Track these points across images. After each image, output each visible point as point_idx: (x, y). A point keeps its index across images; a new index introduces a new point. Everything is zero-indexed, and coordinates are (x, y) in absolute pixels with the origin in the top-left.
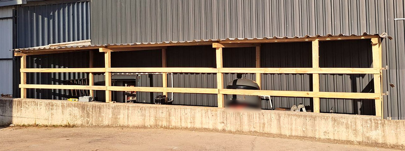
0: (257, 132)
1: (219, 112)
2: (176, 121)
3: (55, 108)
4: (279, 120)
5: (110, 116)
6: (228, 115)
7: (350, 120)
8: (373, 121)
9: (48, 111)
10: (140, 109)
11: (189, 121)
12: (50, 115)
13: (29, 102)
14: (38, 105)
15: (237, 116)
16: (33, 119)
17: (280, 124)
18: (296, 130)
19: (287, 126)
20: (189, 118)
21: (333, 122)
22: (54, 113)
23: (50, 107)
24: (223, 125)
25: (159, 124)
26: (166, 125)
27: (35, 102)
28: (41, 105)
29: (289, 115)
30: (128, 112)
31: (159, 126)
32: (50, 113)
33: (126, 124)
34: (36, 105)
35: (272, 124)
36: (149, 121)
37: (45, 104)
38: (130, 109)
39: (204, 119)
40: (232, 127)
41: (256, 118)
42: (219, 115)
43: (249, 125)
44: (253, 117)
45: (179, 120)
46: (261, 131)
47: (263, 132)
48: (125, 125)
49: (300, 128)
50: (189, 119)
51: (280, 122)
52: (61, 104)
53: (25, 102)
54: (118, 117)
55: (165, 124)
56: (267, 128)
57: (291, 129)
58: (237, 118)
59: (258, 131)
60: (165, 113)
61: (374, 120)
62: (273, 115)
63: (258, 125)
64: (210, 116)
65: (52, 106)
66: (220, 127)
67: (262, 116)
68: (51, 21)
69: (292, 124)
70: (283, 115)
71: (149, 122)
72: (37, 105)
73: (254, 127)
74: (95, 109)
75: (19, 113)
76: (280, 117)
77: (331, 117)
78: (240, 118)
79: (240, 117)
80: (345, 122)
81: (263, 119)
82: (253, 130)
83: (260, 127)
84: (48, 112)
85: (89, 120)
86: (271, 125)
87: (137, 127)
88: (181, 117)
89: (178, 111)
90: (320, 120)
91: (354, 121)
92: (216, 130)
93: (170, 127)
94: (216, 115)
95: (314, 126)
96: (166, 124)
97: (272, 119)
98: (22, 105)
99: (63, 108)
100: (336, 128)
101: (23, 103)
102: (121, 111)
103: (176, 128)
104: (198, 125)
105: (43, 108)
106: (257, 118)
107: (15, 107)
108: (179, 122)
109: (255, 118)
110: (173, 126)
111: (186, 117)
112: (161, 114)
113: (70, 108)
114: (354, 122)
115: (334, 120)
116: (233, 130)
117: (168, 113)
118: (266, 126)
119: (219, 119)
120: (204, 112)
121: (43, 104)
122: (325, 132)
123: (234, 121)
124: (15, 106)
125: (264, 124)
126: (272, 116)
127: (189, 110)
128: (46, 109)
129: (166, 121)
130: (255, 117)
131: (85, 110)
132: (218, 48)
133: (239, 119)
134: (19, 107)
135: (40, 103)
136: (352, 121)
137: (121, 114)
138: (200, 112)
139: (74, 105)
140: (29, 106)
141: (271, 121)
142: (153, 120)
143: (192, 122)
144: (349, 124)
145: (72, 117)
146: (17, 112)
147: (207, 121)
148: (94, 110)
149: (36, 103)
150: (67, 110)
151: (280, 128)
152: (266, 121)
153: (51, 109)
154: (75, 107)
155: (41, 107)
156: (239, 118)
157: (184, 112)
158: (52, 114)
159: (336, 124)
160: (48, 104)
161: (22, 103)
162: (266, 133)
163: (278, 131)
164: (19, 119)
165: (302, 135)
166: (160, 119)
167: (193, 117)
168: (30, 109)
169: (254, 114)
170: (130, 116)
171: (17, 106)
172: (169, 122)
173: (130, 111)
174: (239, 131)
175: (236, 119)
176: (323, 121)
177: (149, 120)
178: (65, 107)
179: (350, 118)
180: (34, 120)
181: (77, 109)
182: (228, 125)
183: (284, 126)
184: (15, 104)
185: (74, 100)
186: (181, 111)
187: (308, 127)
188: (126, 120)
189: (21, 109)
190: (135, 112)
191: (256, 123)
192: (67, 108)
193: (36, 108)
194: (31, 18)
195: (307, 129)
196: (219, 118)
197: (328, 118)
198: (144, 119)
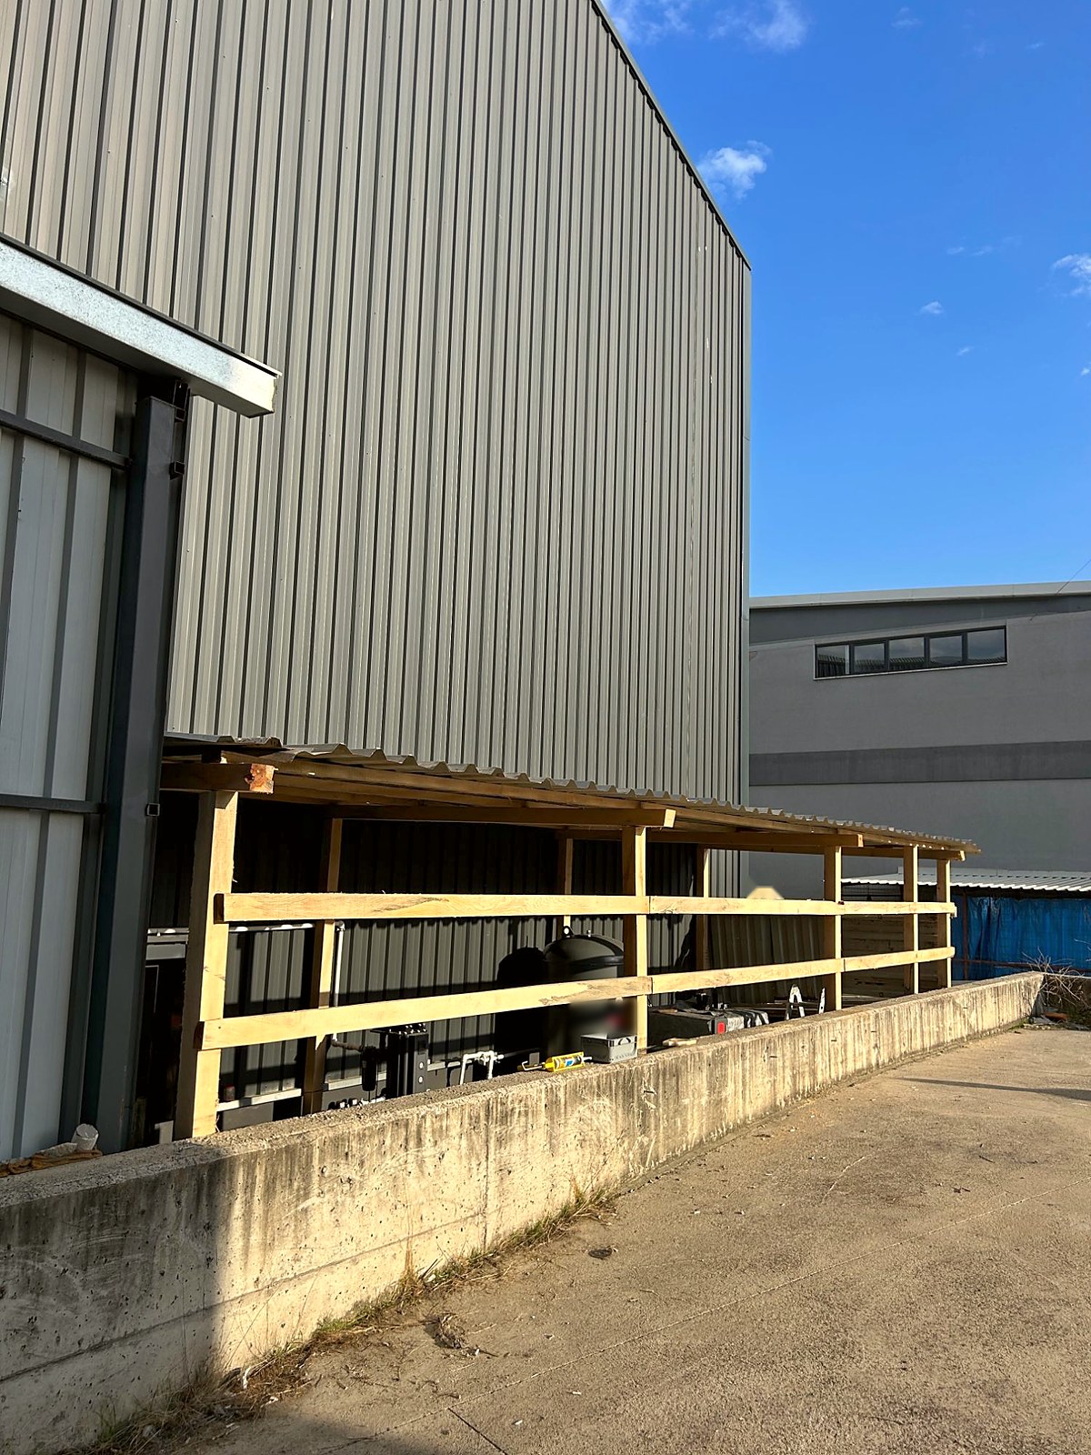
2: (823, 1066)
3: (517, 1126)
5: (704, 1100)
9: (483, 1160)
10: (766, 1048)
12: (493, 1178)
13: (361, 1137)
14: (428, 1137)
16: (389, 1252)
22: (513, 1160)
23: (495, 1129)
25: (800, 1090)
27: (407, 1125)
28: (440, 1133)
30: (742, 1070)
31: (800, 1095)
32: (492, 1166)
34: (412, 1144)
37: (466, 1120)
38: (747, 1053)
39: (856, 1045)
40: (885, 1053)
43: (900, 1041)
45: (827, 1063)
50: (840, 1054)
52: (543, 1095)
53: (337, 1142)
54: (724, 1095)
55: (808, 1084)
60: (807, 1047)
65: (505, 1117)
66: (874, 1058)
71: (784, 1087)
72: (419, 1142)
74: (664, 1084)
75: (284, 1251)
84: (484, 1164)
85: (646, 1139)
89: (825, 1035)
93: (817, 1090)
98: (307, 1178)
99: (552, 1119)
101: (322, 1160)
102: (727, 1071)
104: (850, 1066)
105: (455, 1145)
107: (248, 1214)
110: (820, 1087)
111: (836, 1051)
112: (801, 1053)
113: (581, 1108)
117: (812, 1048)
121: (454, 1121)
124: (248, 1204)
128: (471, 1148)
129: (809, 1073)
131: (636, 1097)
134: (282, 1196)
135: (437, 1125)
137: (729, 1081)
139: (595, 1083)
140: (362, 1164)
145: (587, 1151)
146: (267, 1247)
148: (661, 1091)
149: (413, 1128)
150: (570, 1121)
153: (500, 1141)
154: (599, 1095)
155: (443, 1145)
158: (505, 1171)
160: (482, 1114)
161: (310, 1157)
164: (287, 1299)
166: (800, 1069)
168: (374, 1180)
170: (748, 1081)
171: (269, 1190)
172: (814, 1073)
173: (747, 1064)
174: (891, 1060)
178: (562, 1107)
180: (402, 1257)
181: (607, 1101)
182: (881, 1050)
184: (249, 1187)
188: (741, 1100)
189: (305, 1211)
190: (757, 1061)
192: (569, 1109)
193: (412, 1167)
198: (775, 1081)
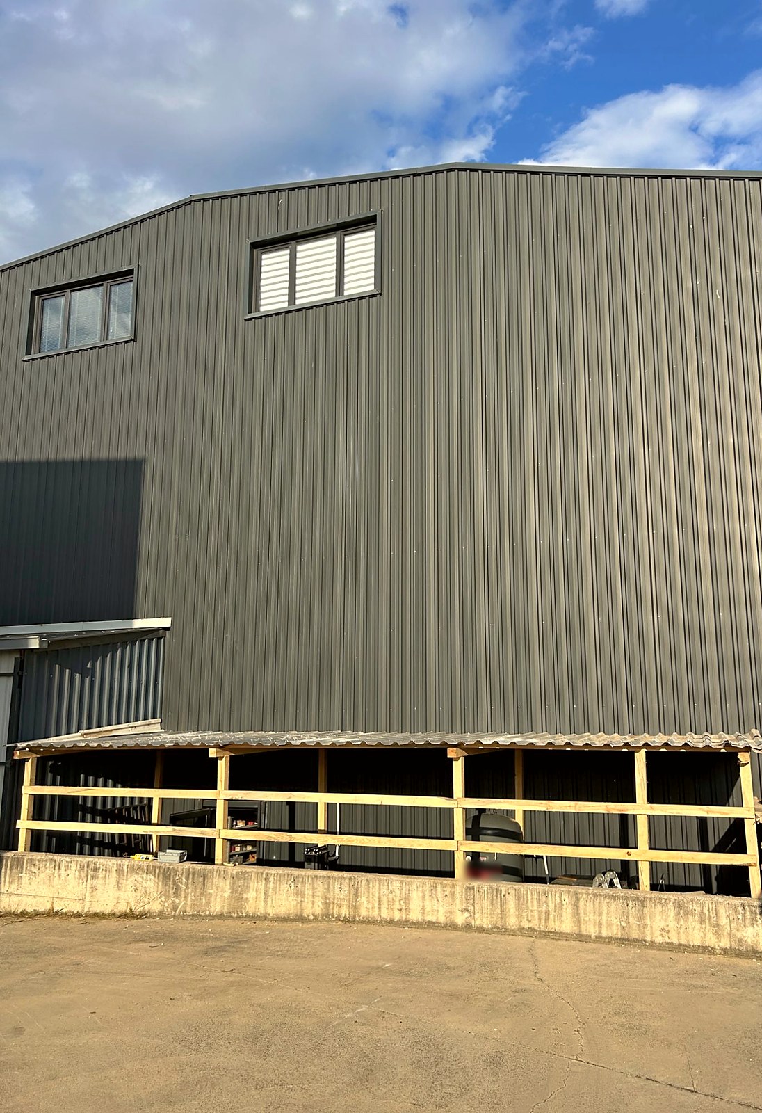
0: (534, 930)
1: (457, 889)
2: (370, 906)
3: (101, 874)
4: (576, 906)
5: (227, 895)
6: (477, 895)
7: (707, 905)
8: (747, 908)
9: (85, 881)
10: (292, 880)
11: (397, 906)
12: (89, 890)
13: (39, 861)
14: (63, 868)
15: (495, 898)
16: (46, 899)
17: (578, 914)
18: (609, 925)
19: (593, 917)
20: (397, 899)
21: (677, 909)
22: (98, 886)
23: (91, 873)
24: (466, 914)
25: (333, 913)
26: (347, 915)
27: (55, 861)
28: (67, 868)
29: (595, 896)
30: (266, 886)
31: (333, 917)
32: (89, 885)
33: (261, 912)
34: (57, 868)
35: (564, 914)
36: (310, 906)
37: (78, 866)
38: (271, 879)
39: (427, 902)
40: (484, 920)
41: (532, 902)
42: (458, 896)
43: (519, 916)
44: (526, 899)
45: (376, 905)
46: (542, 928)
47: (547, 930)
48: (259, 914)
49: (615, 921)
50: (398, 903)
51: (578, 908)
52: (115, 866)
53: (32, 860)
54: (245, 896)
55: (345, 912)
56: (554, 922)
57: (600, 925)
58: (495, 902)
59: (537, 928)
60: (347, 889)
61: (749, 906)
62: (565, 896)
63: (536, 914)
64: (440, 896)
65: (95, 869)
66: (460, 919)
67: (544, 898)
68: (87, 680)
69: (600, 914)
70: (585, 896)
71: (313, 907)
72: (59, 868)
73: (527, 920)
74: (193, 878)
75: (14, 886)
76: (578, 899)
77: (672, 900)
78: (501, 900)
79: (501, 897)
80: (698, 909)
81: (546, 903)
82: (526, 927)
83: (540, 919)
84: (85, 883)
85: (177, 901)
86: (561, 915)
87: (284, 918)
88: (379, 898)
89: (373, 886)
90: (653, 905)
91: (714, 907)
92: (451, 926)
93: (357, 919)
94: (453, 894)
95: (641, 917)
96: (348, 913)
97: (564, 903)
98: (22, 868)
99: (119, 876)
100: (682, 922)
101: (27, 864)
102: (252, 884)
103: (369, 921)
104: (415, 916)
105: (73, 874)
106: (535, 901)
107: (6, 872)
108: (377, 909)
109: (530, 901)
110: (363, 918)
111: (391, 900)
112: (337, 891)
113: (136, 876)
114: (714, 909)
115: (679, 906)
116: (487, 924)
117: (353, 891)
118: (551, 917)
119: (459, 904)
120: (428, 887)
121: (73, 865)
122: (663, 930)
123: (490, 907)
124: (6, 869)
125: (547, 913)
126: (563, 897)
127: (398, 884)
128: (80, 876)
129: (349, 906)
130: (529, 897)
131: (171, 880)
132: (457, 759)
133: (499, 904)
134: (14, 871)
135: (67, 864)
136: (710, 908)
137: (251, 889)
138: (421, 889)
139: (145, 868)
140: (39, 869)
141: (561, 907)
142: (321, 905)
143: (404, 907)
144: (705, 914)
145: (139, 895)
146: (10, 883)
147: (435, 908)
148: (190, 881)
149: (57, 863)
150: (130, 880)
151: (579, 921)
152: (551, 905)
153: (93, 877)
154: (147, 873)
155: (69, 872)
156: (499, 900)
157: (386, 887)
158: (94, 888)
159: (682, 914)
160: (86, 866)
161: (23, 862)
162: (551, 932)
163: (575, 928)
164: (15, 899)
165: (619, 936)
166: (336, 901)
167: (405, 898)
168: (42, 875)
169: (529, 893)
170: (270, 894)
171: (11, 869)
172: (356, 908)
173: (271, 885)
174: (498, 928)
175: (492, 904)
176: (659, 908)
177: (310, 902)
178: (125, 874)
179: (707, 902)
180: (51, 902)
181: (152, 877)
182: (477, 915)
183: (587, 919)
184: (7, 865)
185: (145, 857)
186: (380, 885)
187: (631, 919)
188: (262, 903)
189: (21, 877)
190: (282, 886)
191: (532, 911)
192: (129, 875)
193: (56, 875)
194: (50, 676)
195: (629, 923)
196: (458, 901)
197: (668, 901)
198: (301, 901)
